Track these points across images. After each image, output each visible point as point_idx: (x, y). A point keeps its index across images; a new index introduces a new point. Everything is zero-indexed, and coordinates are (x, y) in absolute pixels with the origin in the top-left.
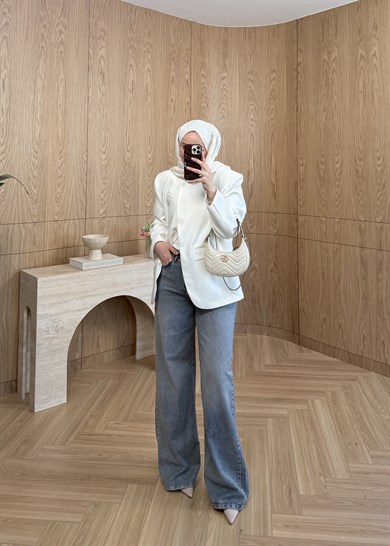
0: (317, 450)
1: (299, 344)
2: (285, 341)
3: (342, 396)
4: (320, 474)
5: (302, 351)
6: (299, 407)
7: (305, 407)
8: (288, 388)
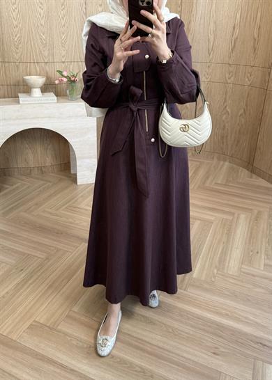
0: (223, 250)
1: (251, 172)
2: (241, 168)
3: (265, 216)
4: (216, 267)
5: (251, 177)
6: (225, 216)
7: (230, 218)
8: (225, 202)
